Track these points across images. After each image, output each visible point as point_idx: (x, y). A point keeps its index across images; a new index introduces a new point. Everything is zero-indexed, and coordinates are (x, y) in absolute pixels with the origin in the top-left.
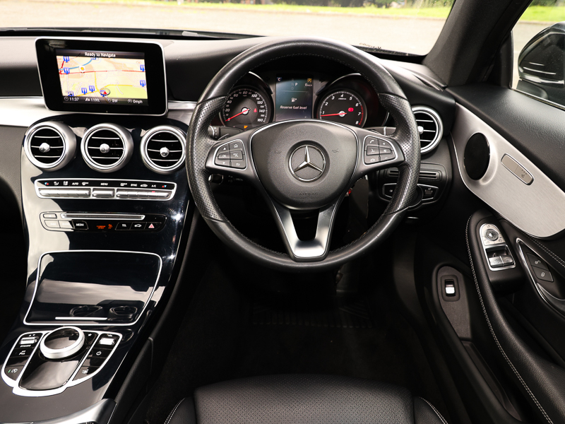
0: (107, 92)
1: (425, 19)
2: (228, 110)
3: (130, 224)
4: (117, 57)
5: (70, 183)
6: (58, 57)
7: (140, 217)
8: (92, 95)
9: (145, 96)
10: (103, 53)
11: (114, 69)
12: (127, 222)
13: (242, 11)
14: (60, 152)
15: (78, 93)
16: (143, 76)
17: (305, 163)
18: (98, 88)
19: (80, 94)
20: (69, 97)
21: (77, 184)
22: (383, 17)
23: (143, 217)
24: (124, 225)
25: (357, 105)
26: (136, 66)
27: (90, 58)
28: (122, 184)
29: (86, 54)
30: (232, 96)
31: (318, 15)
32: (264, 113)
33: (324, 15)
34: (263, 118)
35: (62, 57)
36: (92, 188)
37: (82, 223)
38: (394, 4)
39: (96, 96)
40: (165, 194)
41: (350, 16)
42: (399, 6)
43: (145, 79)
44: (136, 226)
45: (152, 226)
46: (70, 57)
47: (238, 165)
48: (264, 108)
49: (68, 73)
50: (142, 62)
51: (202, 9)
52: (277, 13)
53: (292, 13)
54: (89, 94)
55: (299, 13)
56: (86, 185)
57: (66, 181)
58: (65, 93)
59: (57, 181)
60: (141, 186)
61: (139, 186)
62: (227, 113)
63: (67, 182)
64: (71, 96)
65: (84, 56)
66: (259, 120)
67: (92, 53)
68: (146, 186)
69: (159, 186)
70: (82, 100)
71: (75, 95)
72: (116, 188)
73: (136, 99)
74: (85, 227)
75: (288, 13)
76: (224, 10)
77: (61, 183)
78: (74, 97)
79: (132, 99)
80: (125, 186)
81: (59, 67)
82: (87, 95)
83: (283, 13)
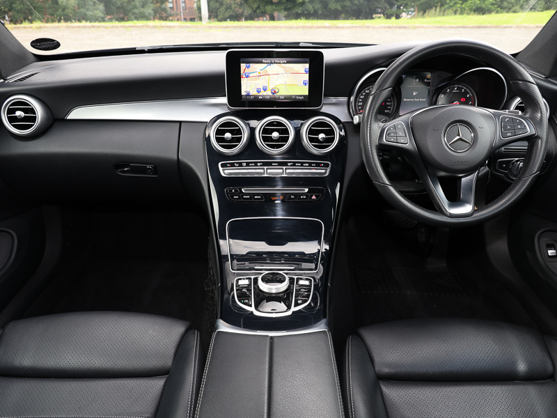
0: (277, 91)
1: (441, 27)
2: (360, 104)
3: (297, 195)
4: (288, 62)
5: (248, 164)
6: (242, 65)
7: (304, 190)
8: (265, 93)
9: (306, 93)
10: (277, 60)
11: (284, 72)
12: (295, 195)
13: (264, 27)
14: (239, 140)
15: (253, 92)
16: (306, 77)
17: (458, 137)
18: (270, 87)
19: (255, 93)
20: (246, 95)
21: (253, 164)
22: (400, 27)
23: (307, 190)
24: (293, 197)
25: (468, 96)
26: (302, 69)
27: (266, 65)
28: (289, 164)
29: (264, 61)
30: (365, 92)
31: (337, 27)
32: (390, 106)
33: (343, 28)
34: (390, 109)
35: (245, 65)
36: (265, 168)
37: (259, 195)
38: (404, 14)
39: (267, 94)
40: (324, 171)
41: (368, 27)
42: (409, 16)
43: (308, 80)
44: (302, 197)
45: (314, 197)
46: (251, 64)
47: (402, 141)
48: (391, 101)
49: (247, 77)
50: (307, 66)
51: (226, 27)
52: (297, 28)
53: (311, 27)
54: (263, 93)
55: (318, 27)
56: (261, 166)
57: (244, 162)
58: (243, 93)
59: (237, 163)
60: (304, 165)
61: (302, 165)
62: (360, 106)
63: (245, 164)
64: (248, 95)
65: (262, 63)
66: (386, 111)
67: (269, 60)
68: (307, 165)
69: (318, 165)
70: (256, 97)
71: (251, 94)
72: (284, 167)
73: (299, 96)
74: (261, 199)
75: (308, 27)
76: (247, 27)
77: (240, 165)
78: (250, 96)
79: (296, 96)
80: (291, 166)
81: (242, 72)
82: (260, 94)
83: (303, 27)
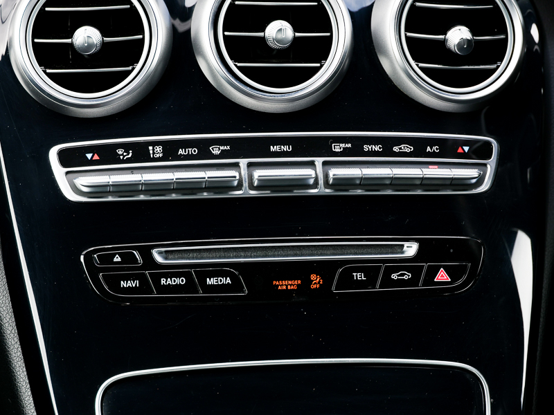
5: (170, 151)
7: (402, 249)
14: (131, 53)
21: (194, 151)
23: (411, 249)
24: (359, 276)
28: (337, 148)
36: (243, 162)
37: (224, 275)
44: (394, 276)
45: (442, 276)
56: (223, 155)
57: (154, 144)
59: (126, 147)
60: (396, 149)
61: (387, 152)
63: (159, 149)
68: (407, 148)
69: (449, 149)
72: (319, 160)
74: (235, 286)
77: (141, 152)
80: (345, 153)
